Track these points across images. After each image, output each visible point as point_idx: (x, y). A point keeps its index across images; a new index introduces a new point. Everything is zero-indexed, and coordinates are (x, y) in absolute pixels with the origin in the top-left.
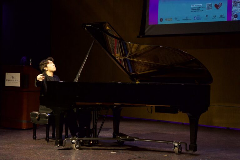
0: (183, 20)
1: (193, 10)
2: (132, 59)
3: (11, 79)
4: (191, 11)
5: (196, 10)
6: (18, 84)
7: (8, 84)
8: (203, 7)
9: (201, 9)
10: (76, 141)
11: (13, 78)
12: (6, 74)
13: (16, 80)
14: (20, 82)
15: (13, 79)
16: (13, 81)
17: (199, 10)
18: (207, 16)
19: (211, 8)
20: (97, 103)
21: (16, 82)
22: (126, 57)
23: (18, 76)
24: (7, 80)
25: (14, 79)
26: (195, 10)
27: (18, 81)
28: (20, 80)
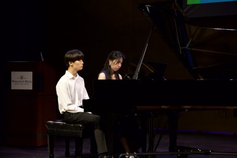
2: (193, 49)
3: (20, 80)
6: (30, 87)
7: (14, 87)
10: (135, 157)
11: (22, 78)
12: (12, 73)
13: (26, 81)
14: (32, 83)
15: (22, 80)
16: (22, 83)
20: (163, 107)
21: (26, 83)
22: (185, 46)
23: (29, 76)
24: (13, 81)
25: (24, 80)
27: (30, 82)
28: (32, 82)
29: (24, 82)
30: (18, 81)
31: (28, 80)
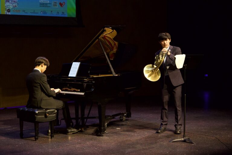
0: (31, 13)
1: (42, 5)
4: (40, 6)
5: (45, 6)
8: (49, 4)
9: (49, 5)
17: (47, 6)
18: (52, 12)
19: (57, 6)
26: (43, 6)
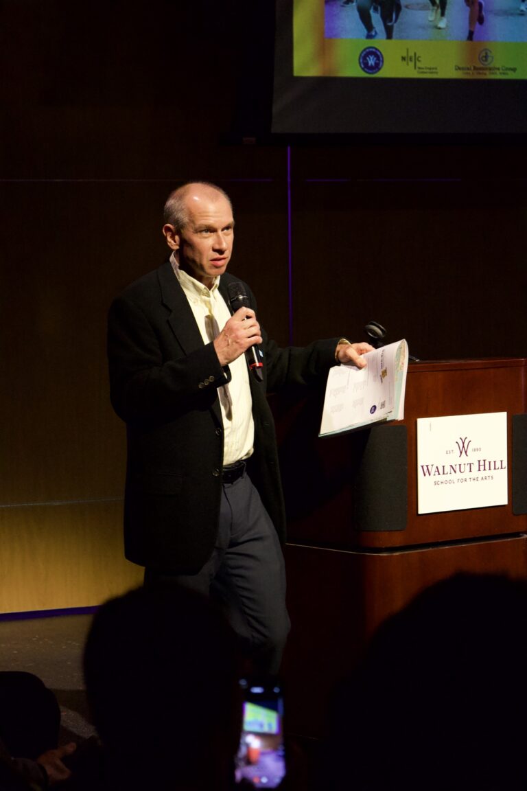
3: (455, 459)
11: (463, 450)
12: (423, 424)
13: (482, 465)
14: (503, 475)
15: (464, 459)
16: (467, 475)
21: (483, 474)
24: (427, 471)
25: (473, 457)
27: (498, 465)
28: (505, 464)
29: (475, 468)
30: (448, 469)
31: (490, 458)
